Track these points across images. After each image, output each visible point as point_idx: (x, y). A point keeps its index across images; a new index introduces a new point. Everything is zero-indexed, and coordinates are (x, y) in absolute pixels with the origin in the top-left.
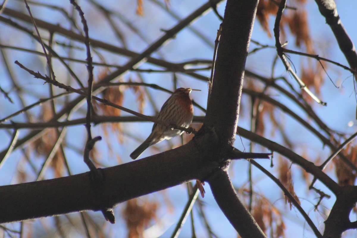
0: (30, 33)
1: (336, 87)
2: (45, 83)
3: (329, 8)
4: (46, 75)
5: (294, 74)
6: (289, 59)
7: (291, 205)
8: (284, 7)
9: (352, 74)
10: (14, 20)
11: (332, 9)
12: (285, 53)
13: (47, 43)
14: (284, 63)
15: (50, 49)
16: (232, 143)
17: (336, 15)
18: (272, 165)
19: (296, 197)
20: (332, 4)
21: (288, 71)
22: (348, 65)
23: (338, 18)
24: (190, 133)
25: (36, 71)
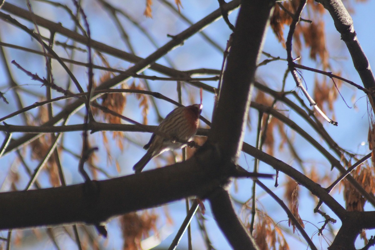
0: (30, 32)
1: (348, 107)
2: (43, 85)
3: (345, 24)
4: (44, 78)
5: (305, 90)
6: (301, 75)
7: (294, 228)
8: (297, 21)
9: (366, 94)
10: (13, 16)
11: (348, 25)
12: (296, 68)
13: (47, 43)
14: (295, 78)
15: (49, 49)
16: (235, 161)
17: (352, 31)
18: (276, 185)
19: (300, 219)
20: (349, 19)
21: (298, 87)
22: (362, 85)
23: (354, 34)
24: (192, 147)
25: (34, 73)
